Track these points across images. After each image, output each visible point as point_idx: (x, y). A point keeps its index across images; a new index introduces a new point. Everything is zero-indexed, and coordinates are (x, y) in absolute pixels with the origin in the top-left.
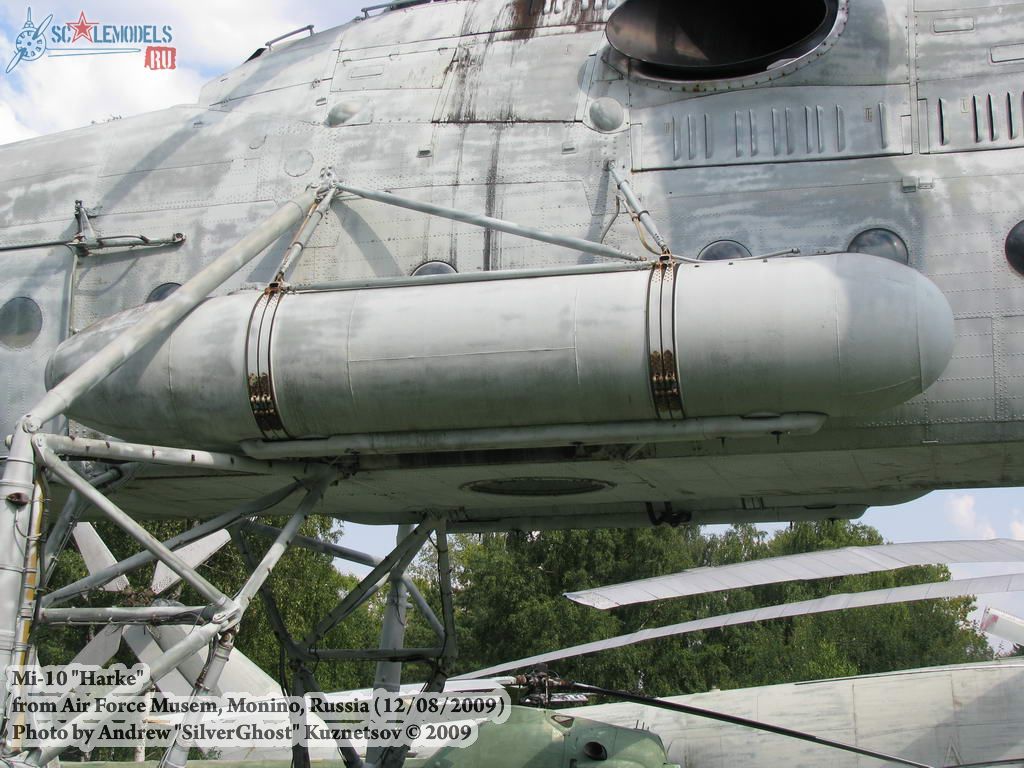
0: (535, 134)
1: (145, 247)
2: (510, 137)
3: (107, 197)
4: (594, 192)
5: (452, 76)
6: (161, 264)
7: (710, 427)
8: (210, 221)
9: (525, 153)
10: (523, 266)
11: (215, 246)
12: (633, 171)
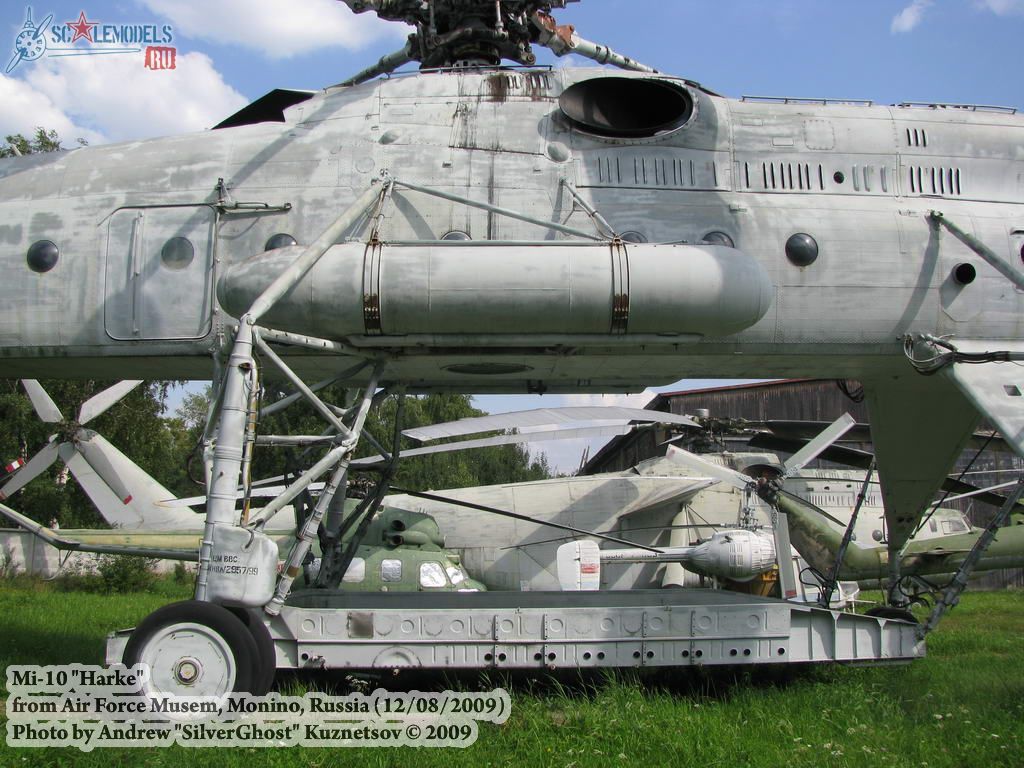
0: (516, 160)
1: (268, 210)
2: (500, 160)
3: (235, 177)
4: (554, 197)
5: (458, 120)
6: (276, 221)
7: (640, 339)
8: (308, 196)
9: (510, 170)
10: (512, 238)
11: (312, 213)
12: (577, 187)
